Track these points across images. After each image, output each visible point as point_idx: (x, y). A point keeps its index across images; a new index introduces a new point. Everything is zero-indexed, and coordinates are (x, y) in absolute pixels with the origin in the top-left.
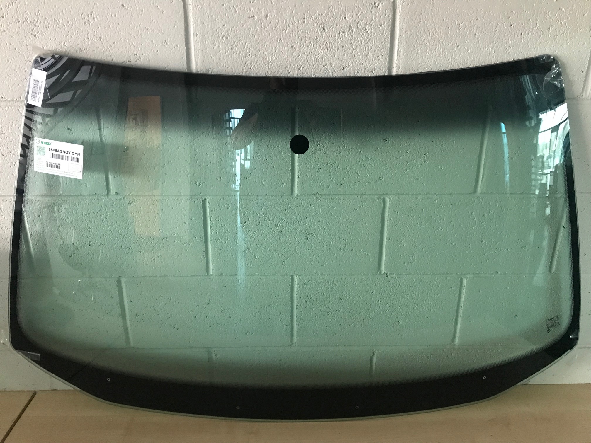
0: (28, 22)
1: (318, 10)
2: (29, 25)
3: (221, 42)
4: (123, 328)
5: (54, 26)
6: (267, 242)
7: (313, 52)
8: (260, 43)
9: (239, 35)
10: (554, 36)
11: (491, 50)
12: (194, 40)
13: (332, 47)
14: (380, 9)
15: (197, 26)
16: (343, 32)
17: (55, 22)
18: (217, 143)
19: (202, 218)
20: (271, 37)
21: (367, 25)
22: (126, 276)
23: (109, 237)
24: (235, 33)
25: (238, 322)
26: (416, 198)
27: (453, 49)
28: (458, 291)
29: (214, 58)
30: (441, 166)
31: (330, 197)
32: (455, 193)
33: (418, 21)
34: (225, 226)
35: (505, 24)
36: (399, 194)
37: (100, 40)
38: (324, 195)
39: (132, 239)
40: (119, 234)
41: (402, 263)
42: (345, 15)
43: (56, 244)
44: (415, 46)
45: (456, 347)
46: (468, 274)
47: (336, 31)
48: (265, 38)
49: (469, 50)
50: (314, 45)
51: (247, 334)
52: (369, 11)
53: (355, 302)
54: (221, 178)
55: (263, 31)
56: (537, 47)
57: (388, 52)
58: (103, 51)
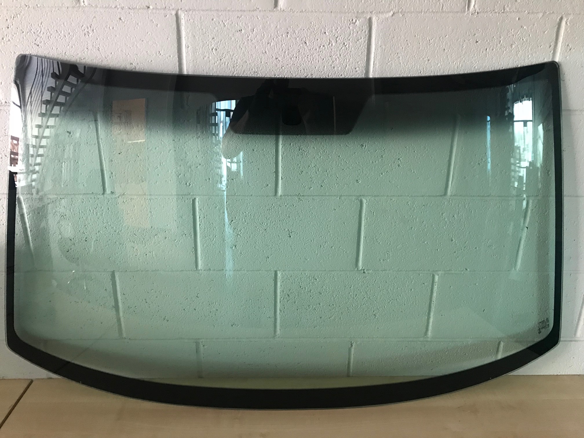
0: (31, 33)
1: (300, 25)
2: (33, 36)
3: (211, 54)
4: (116, 319)
5: (56, 37)
6: (253, 239)
7: (296, 63)
8: (247, 55)
9: (227, 47)
10: (517, 52)
11: (459, 64)
12: (186, 51)
13: (313, 59)
14: (358, 25)
15: (188, 38)
16: (323, 46)
17: (57, 34)
18: (207, 146)
19: (192, 216)
20: (257, 49)
21: (345, 39)
22: (120, 271)
23: (104, 233)
24: (224, 45)
25: (224, 315)
26: (391, 200)
27: (425, 63)
28: (431, 286)
29: (204, 68)
30: (414, 170)
31: (312, 197)
32: (427, 195)
33: (392, 37)
34: (213, 224)
35: (472, 41)
36: (375, 196)
37: (99, 50)
38: (306, 195)
39: (125, 236)
40: (114, 230)
41: (378, 260)
42: (325, 30)
43: (55, 239)
44: (390, 60)
45: (429, 340)
46: (439, 271)
47: (316, 45)
48: (252, 50)
49: (439, 64)
50: (296, 57)
51: (233, 326)
52: (347, 27)
53: (334, 296)
54: (209, 179)
55: (250, 43)
56: (501, 62)
57: (365, 65)
58: (102, 60)
